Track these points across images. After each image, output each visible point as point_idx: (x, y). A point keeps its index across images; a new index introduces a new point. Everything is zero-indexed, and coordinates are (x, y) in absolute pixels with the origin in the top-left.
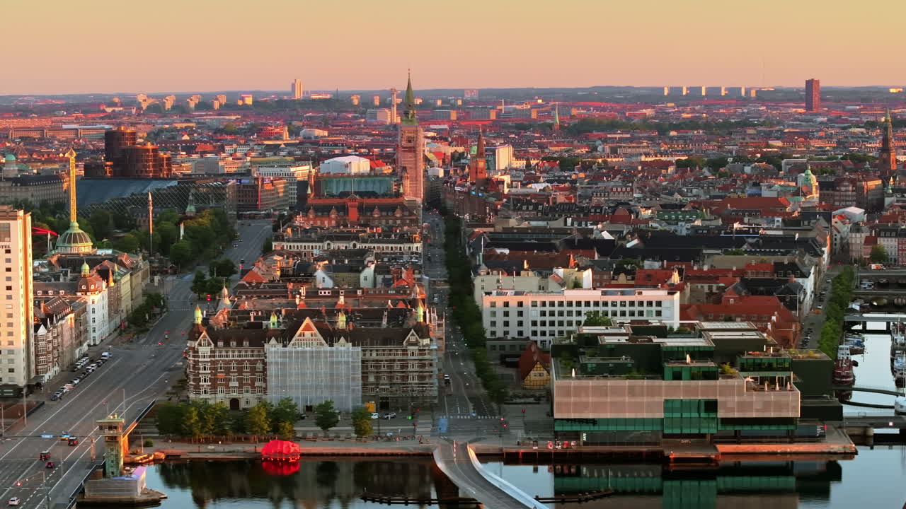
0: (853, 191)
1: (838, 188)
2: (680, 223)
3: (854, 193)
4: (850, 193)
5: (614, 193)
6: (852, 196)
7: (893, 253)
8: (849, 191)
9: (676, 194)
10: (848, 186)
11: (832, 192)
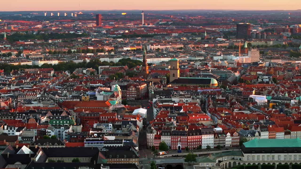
0: (135, 90)
1: (128, 89)
2: (61, 128)
3: (136, 91)
4: (134, 91)
5: (28, 95)
6: (135, 92)
7: (169, 144)
8: (133, 90)
9: (57, 95)
10: (133, 88)
11: (125, 91)
